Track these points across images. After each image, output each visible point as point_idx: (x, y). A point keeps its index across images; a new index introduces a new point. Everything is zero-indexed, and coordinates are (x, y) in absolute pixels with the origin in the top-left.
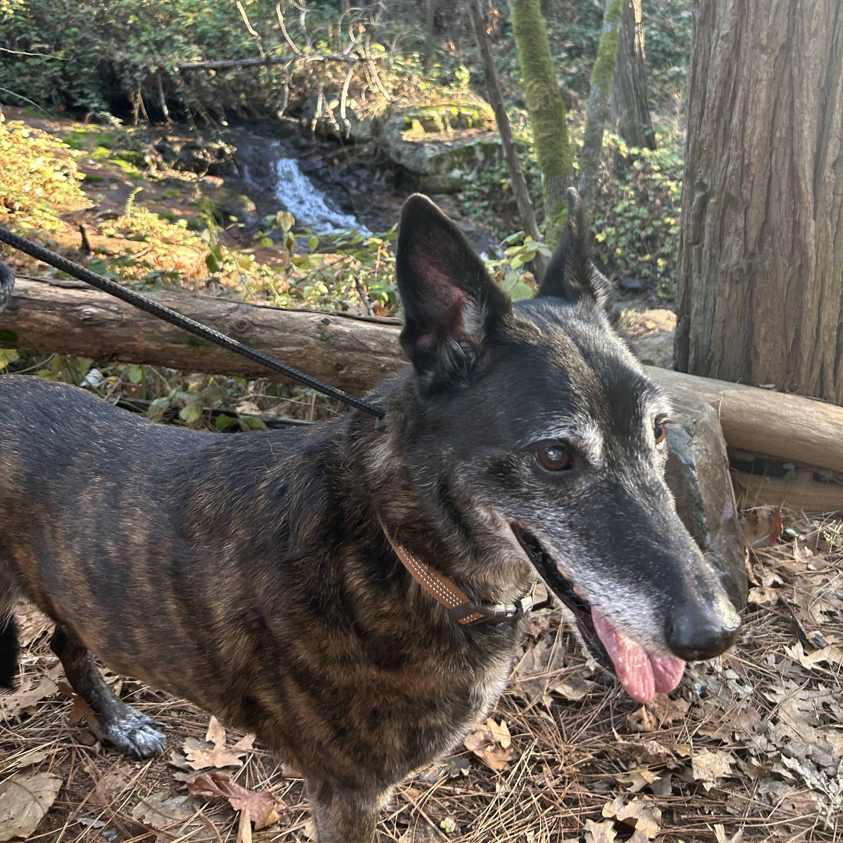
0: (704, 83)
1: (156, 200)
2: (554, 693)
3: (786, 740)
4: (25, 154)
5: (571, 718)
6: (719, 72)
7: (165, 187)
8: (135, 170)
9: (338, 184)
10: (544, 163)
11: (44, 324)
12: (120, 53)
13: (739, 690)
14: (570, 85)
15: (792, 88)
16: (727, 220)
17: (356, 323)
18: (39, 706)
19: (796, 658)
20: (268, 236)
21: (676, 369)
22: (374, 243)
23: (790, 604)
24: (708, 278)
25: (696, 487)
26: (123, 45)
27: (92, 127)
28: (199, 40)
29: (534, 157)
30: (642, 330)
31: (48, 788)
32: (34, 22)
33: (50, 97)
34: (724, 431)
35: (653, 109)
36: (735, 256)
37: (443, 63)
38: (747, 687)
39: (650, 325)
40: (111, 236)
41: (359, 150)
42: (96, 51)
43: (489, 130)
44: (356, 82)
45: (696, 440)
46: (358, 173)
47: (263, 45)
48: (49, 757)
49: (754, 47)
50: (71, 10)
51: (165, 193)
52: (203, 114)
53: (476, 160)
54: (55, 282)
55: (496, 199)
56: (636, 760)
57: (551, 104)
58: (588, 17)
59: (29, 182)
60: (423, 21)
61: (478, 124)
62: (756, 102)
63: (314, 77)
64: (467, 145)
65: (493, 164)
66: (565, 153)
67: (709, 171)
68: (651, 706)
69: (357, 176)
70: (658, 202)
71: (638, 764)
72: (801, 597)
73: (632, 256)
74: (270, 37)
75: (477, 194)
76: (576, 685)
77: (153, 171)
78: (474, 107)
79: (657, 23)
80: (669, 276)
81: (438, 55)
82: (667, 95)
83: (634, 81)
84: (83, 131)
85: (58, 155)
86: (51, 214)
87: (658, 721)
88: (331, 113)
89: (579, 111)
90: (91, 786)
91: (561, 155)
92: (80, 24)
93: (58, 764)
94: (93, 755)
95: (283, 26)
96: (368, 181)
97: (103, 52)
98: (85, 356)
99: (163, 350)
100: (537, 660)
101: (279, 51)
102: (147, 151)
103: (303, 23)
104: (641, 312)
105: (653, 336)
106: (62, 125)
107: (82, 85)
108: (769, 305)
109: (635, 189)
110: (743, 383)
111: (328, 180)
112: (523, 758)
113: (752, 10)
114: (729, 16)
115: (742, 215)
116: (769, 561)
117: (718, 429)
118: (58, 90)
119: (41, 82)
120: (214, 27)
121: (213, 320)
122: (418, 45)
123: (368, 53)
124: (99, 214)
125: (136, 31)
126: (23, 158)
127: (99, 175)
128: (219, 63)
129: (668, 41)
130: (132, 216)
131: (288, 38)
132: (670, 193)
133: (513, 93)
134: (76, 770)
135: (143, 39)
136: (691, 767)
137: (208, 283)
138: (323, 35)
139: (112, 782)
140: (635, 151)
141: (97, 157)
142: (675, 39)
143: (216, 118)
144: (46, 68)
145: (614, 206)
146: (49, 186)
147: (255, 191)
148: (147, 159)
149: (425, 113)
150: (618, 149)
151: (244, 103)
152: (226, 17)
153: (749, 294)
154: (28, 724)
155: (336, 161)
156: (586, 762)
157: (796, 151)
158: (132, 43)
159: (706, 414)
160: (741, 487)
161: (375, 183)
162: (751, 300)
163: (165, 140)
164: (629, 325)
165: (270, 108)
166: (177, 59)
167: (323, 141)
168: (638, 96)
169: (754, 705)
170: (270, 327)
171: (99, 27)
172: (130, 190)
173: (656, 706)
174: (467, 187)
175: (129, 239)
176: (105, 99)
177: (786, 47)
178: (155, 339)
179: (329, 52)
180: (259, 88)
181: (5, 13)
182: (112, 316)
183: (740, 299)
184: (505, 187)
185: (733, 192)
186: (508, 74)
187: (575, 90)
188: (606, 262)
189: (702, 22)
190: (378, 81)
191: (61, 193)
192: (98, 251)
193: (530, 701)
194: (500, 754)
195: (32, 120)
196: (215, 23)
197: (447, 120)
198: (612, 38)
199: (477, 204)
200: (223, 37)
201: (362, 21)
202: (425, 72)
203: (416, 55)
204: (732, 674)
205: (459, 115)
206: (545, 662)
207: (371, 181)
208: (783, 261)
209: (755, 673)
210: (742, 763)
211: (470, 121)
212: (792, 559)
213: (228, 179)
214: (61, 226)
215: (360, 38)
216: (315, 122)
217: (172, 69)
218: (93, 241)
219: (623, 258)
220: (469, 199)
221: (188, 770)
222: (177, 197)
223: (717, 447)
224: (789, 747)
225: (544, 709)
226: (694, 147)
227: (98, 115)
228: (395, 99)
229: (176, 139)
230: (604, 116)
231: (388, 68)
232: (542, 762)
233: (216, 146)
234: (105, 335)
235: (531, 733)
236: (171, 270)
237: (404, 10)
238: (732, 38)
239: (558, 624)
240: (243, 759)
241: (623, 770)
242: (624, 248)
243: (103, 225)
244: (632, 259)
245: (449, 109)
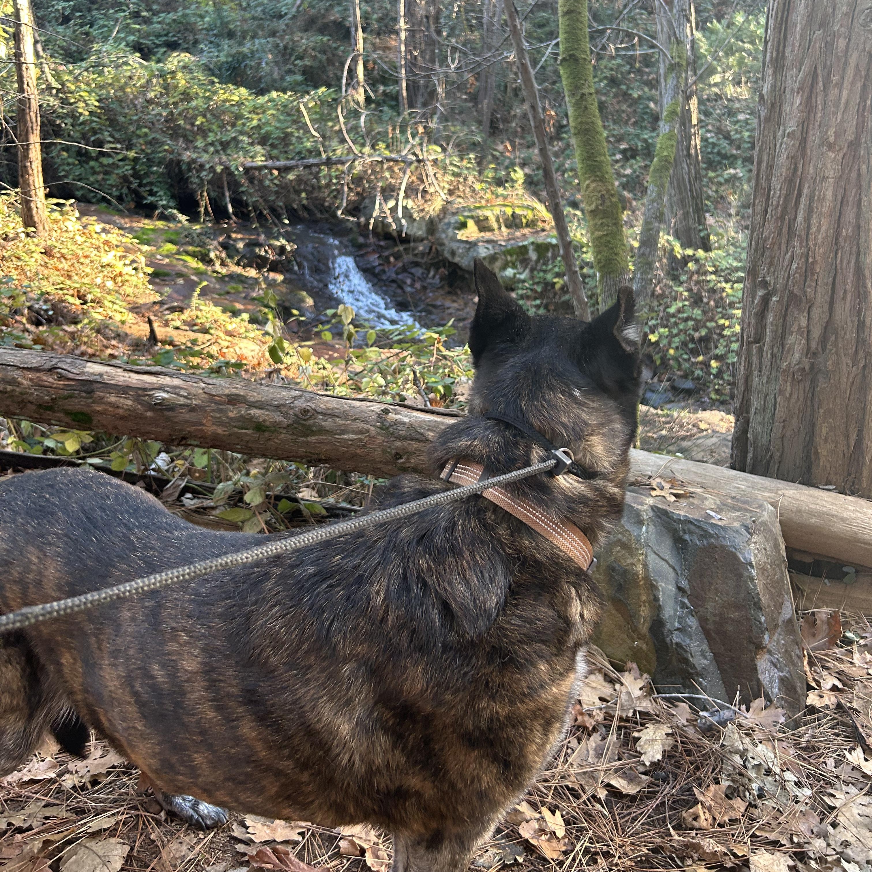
0: (769, 180)
1: (220, 295)
2: (608, 786)
3: (846, 844)
4: (97, 248)
5: (625, 812)
6: (784, 170)
7: (229, 282)
8: (200, 266)
9: (393, 281)
10: (599, 262)
11: (118, 407)
12: (188, 153)
13: (797, 792)
14: (624, 186)
15: (860, 187)
16: (789, 318)
17: (415, 413)
18: (109, 773)
19: (856, 763)
20: (328, 330)
21: (733, 468)
22: (431, 337)
23: (850, 708)
24: (769, 377)
25: (755, 586)
26: (191, 146)
27: (160, 224)
28: (263, 141)
29: (589, 257)
30: (695, 430)
31: (115, 852)
32: (108, 123)
33: (121, 194)
34: (783, 531)
35: (708, 211)
36: (797, 355)
37: (498, 164)
38: (805, 789)
39: (703, 426)
40: (177, 328)
41: (414, 249)
42: (165, 150)
43: (543, 230)
44: (413, 182)
45: (755, 539)
46: (413, 270)
47: (324, 146)
48: (117, 823)
49: (820, 145)
50: (142, 112)
51: (228, 288)
52: (265, 212)
53: (529, 259)
54: (129, 367)
55: (548, 298)
56: (692, 857)
57: (607, 203)
58: (644, 120)
59: (101, 275)
60: (480, 123)
61: (532, 224)
62: (822, 200)
63: (373, 177)
64: (521, 244)
65: (546, 264)
66: (621, 252)
67: (772, 270)
68: (708, 804)
69: (412, 274)
70: (712, 303)
71: (693, 861)
72: (861, 702)
73: (685, 356)
74: (330, 138)
75: (529, 293)
76: (631, 779)
77: (218, 267)
78: (528, 207)
79: (713, 125)
80: (722, 378)
81: (493, 156)
82: (722, 197)
83: (690, 182)
84: (152, 227)
85: (127, 250)
86: (121, 305)
87: (714, 819)
88: (388, 212)
89: (633, 212)
90: (157, 853)
91: (616, 254)
92: (150, 125)
93: (126, 830)
94: (159, 823)
95: (343, 127)
96: (422, 279)
97: (172, 152)
98: (156, 439)
99: (230, 435)
100: (591, 752)
101: (339, 152)
102: (212, 247)
103: (363, 125)
104: (694, 413)
105: (706, 437)
106: (132, 221)
107: (151, 184)
108: (831, 405)
109: (689, 290)
110: (802, 483)
111: (384, 277)
112: (578, 848)
113: (820, 107)
114: (796, 112)
115: (805, 314)
116: (828, 665)
117: (777, 529)
118: (128, 188)
119: (113, 180)
120: (277, 128)
121: (278, 407)
122: (474, 146)
123: (425, 154)
124: (166, 307)
125: (203, 131)
126: (95, 252)
127: (166, 270)
128: (282, 163)
129: (724, 143)
130: (197, 309)
131: (348, 140)
132: (724, 294)
133: (567, 194)
134: (143, 837)
135: (209, 140)
136: (749, 867)
137: (270, 374)
138: (383, 136)
139: (177, 850)
140: (689, 252)
141: (165, 253)
142: (731, 142)
143: (278, 216)
144: (118, 167)
145: (668, 307)
146: (119, 279)
147: (313, 288)
148: (212, 255)
149: (480, 212)
150: (673, 250)
151: (305, 202)
152: (289, 118)
153: (810, 395)
154: (97, 791)
155: (392, 259)
156: (640, 856)
157: (862, 250)
158: (200, 143)
159: (765, 513)
160: (799, 588)
161: (430, 281)
162: (812, 400)
163: (229, 237)
164: (682, 426)
165: (330, 207)
166: (242, 159)
167: (379, 240)
168: (693, 198)
169: (813, 808)
170: (333, 415)
171: (169, 128)
172: (195, 284)
173: (713, 804)
174: (520, 285)
175: (194, 331)
176: (173, 197)
177: (854, 145)
178: (222, 424)
179: (387, 153)
180: (320, 188)
181: (81, 114)
182: (182, 401)
183: (801, 398)
184: (558, 286)
185: (796, 290)
186: (563, 175)
187: (629, 191)
188: (658, 362)
189: (768, 120)
190: (435, 182)
191: (130, 287)
192: (164, 342)
193: (584, 793)
194: (554, 844)
195: (103, 216)
196: (278, 125)
197: (501, 220)
198: (670, 139)
199: (529, 303)
200: (286, 138)
201: (421, 122)
202: (480, 173)
203: (472, 156)
204: (789, 776)
205: (513, 215)
206: (599, 755)
207: (425, 279)
208: (846, 361)
209: (814, 776)
210: (800, 865)
211: (524, 221)
212: (852, 663)
213: (288, 276)
214: (130, 318)
215: (417, 139)
216: (372, 221)
217: (237, 169)
218: (160, 332)
219: (675, 359)
220: (522, 297)
221: (249, 842)
222: (240, 292)
223: (776, 546)
224: (849, 851)
225: (599, 801)
226: (757, 245)
227: (166, 212)
228: (450, 199)
229: (239, 236)
230: (660, 217)
231: (445, 168)
232: (596, 853)
233: (278, 243)
234: (175, 420)
235: (586, 824)
236: (233, 361)
237: (461, 113)
238: (798, 134)
239: (613, 717)
240: (302, 834)
241: (678, 867)
242: (677, 348)
243: (170, 317)
244: (685, 360)
245: (503, 209)
